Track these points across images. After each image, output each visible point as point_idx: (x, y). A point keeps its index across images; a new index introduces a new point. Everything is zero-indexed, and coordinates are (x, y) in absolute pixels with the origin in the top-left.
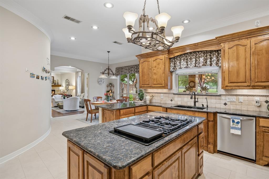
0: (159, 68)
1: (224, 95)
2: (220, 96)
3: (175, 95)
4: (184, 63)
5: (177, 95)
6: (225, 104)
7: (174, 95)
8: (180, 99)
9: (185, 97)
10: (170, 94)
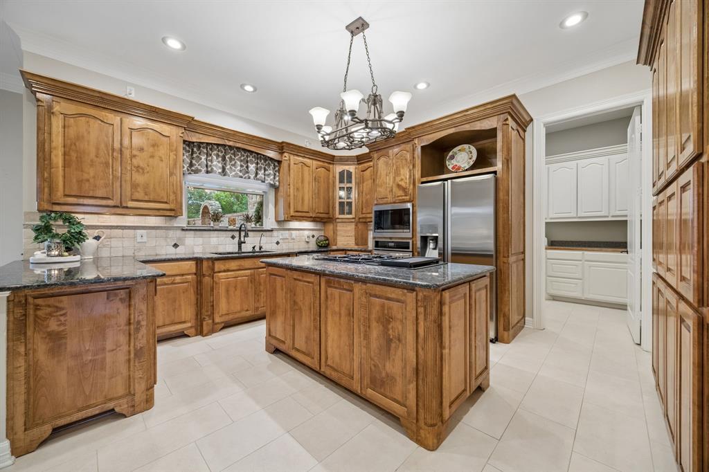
0: (157, 158)
1: (277, 230)
2: (272, 231)
3: (187, 232)
4: (217, 164)
5: (193, 232)
6: (278, 243)
7: (184, 232)
8: (199, 241)
9: (212, 236)
10: (170, 229)
